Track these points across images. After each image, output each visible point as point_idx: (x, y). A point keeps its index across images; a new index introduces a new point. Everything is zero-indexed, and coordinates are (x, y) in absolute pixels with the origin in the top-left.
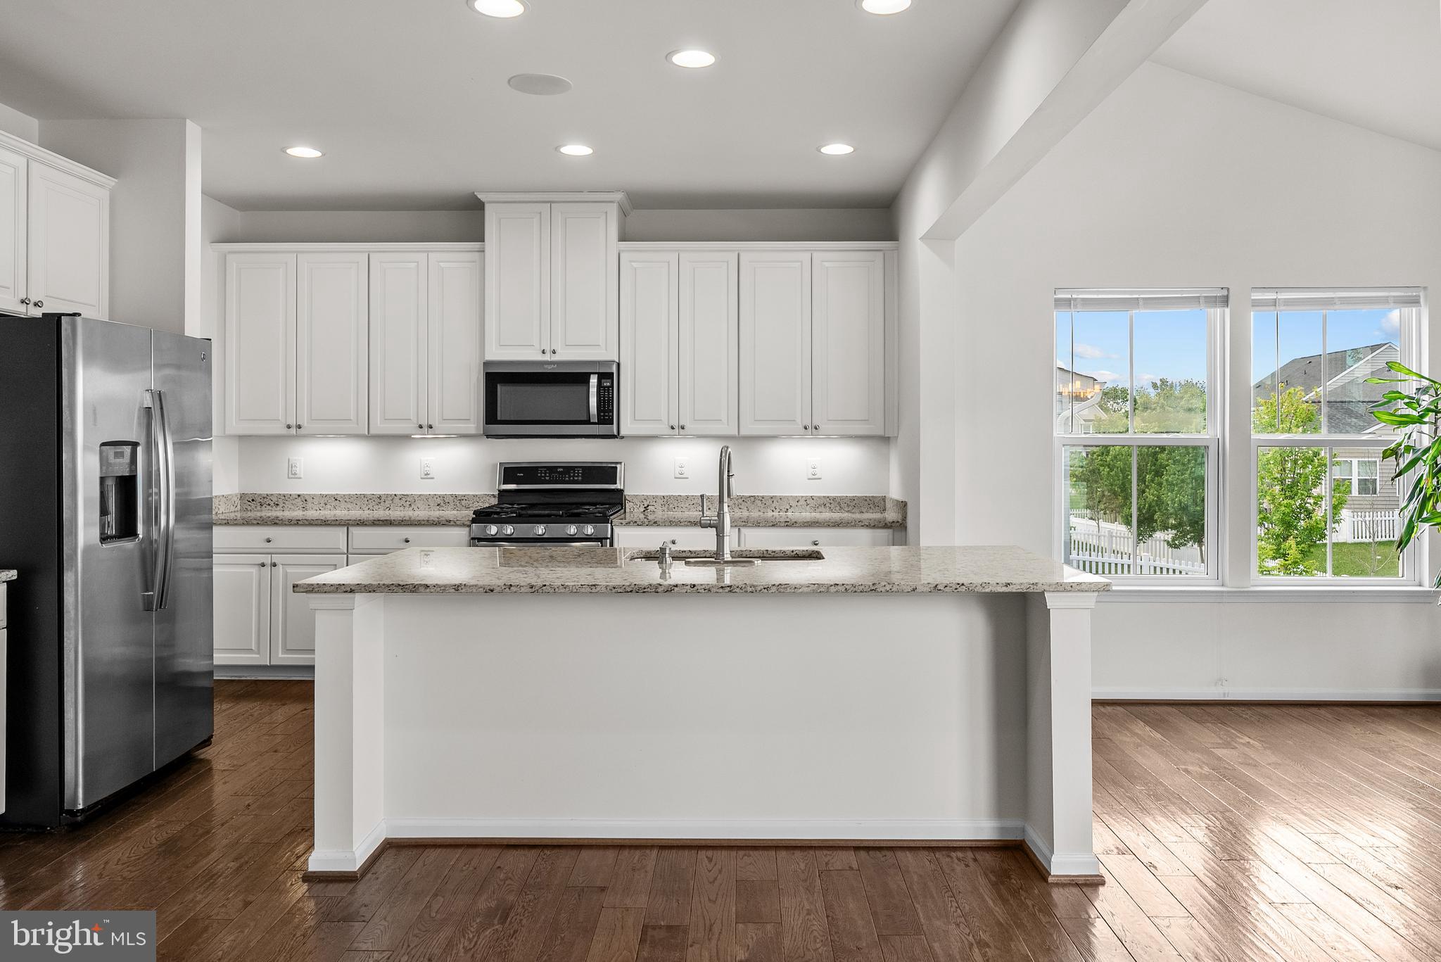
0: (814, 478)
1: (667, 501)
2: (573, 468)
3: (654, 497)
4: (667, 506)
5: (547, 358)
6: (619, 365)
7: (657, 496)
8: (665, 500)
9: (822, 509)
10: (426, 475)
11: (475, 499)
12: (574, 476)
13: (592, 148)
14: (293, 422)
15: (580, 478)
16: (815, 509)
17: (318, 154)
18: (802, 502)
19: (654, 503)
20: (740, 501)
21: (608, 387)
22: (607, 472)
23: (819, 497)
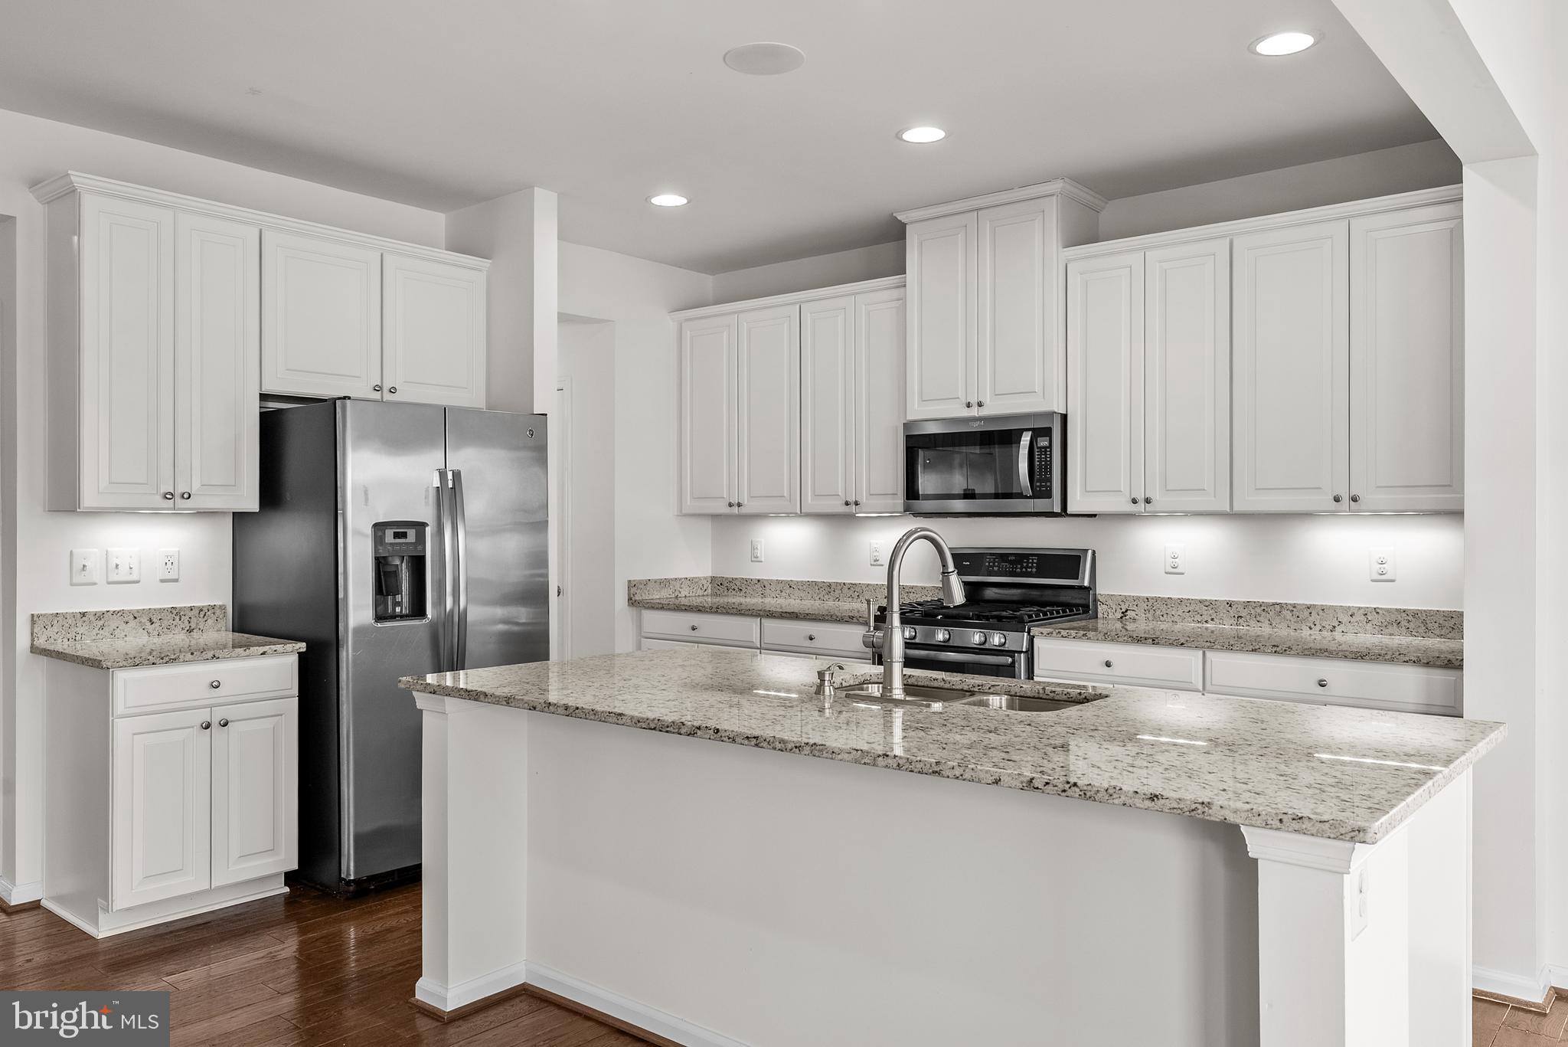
0: (1382, 578)
1: (1153, 605)
2: (1027, 556)
3: (1136, 599)
4: (1152, 612)
5: (974, 412)
6: (1064, 417)
7: (1138, 598)
8: (1150, 604)
9: (1394, 629)
10: (875, 561)
11: (923, 591)
12: (1027, 567)
13: (944, 131)
14: (735, 501)
15: (1034, 570)
16: (1382, 628)
17: (684, 201)
18: (1359, 617)
19: (1135, 608)
20: (1259, 610)
21: (1045, 448)
22: (1069, 562)
23: (1389, 611)
